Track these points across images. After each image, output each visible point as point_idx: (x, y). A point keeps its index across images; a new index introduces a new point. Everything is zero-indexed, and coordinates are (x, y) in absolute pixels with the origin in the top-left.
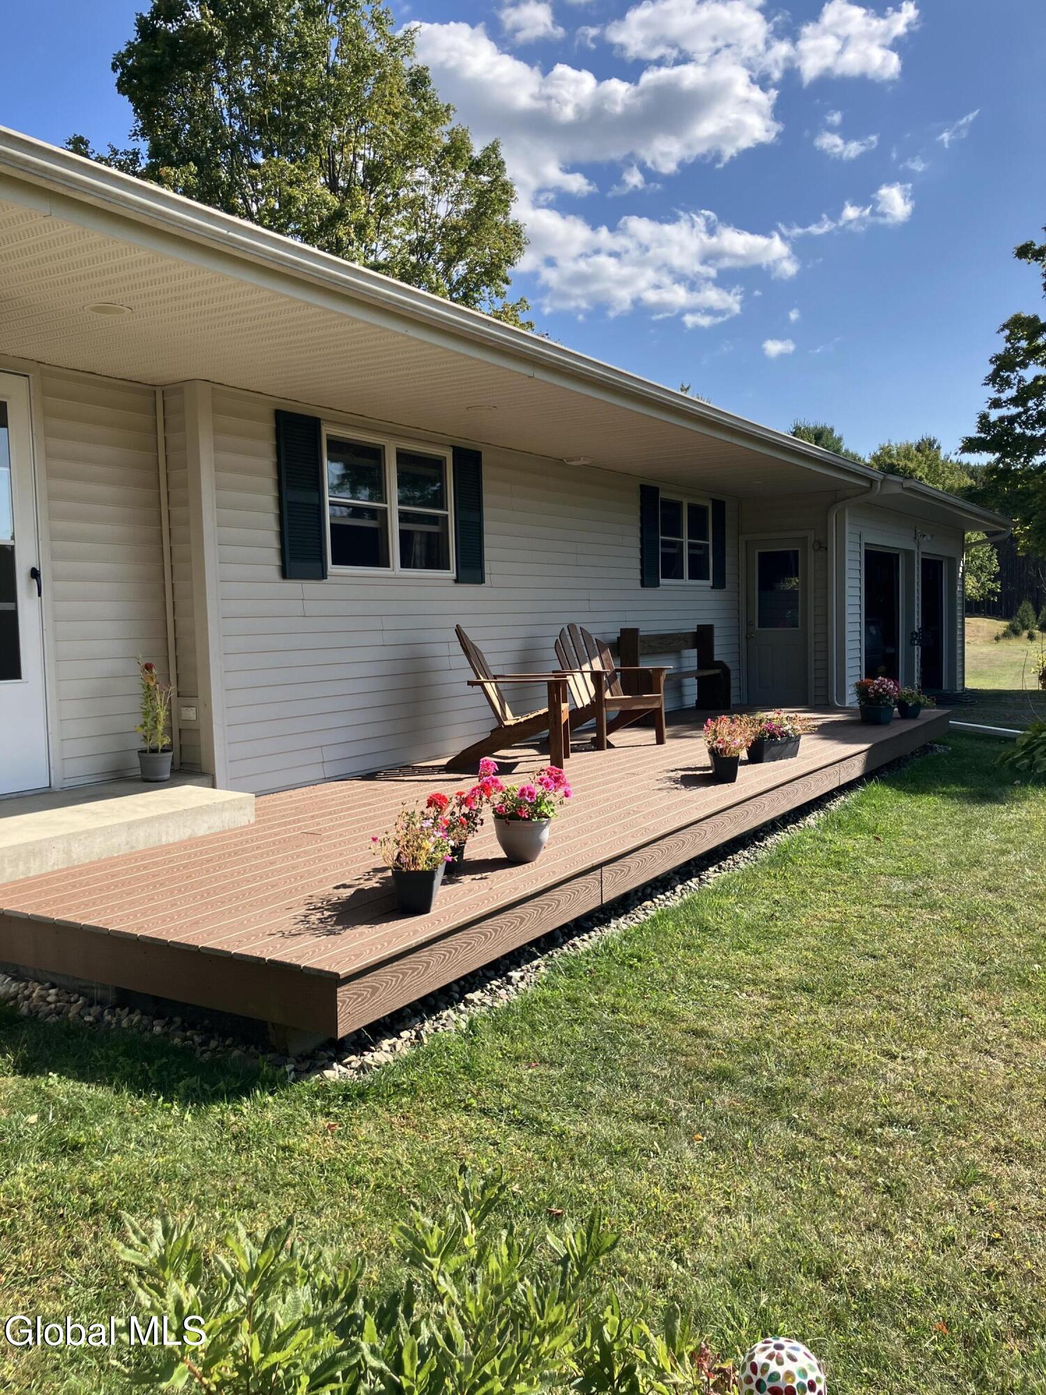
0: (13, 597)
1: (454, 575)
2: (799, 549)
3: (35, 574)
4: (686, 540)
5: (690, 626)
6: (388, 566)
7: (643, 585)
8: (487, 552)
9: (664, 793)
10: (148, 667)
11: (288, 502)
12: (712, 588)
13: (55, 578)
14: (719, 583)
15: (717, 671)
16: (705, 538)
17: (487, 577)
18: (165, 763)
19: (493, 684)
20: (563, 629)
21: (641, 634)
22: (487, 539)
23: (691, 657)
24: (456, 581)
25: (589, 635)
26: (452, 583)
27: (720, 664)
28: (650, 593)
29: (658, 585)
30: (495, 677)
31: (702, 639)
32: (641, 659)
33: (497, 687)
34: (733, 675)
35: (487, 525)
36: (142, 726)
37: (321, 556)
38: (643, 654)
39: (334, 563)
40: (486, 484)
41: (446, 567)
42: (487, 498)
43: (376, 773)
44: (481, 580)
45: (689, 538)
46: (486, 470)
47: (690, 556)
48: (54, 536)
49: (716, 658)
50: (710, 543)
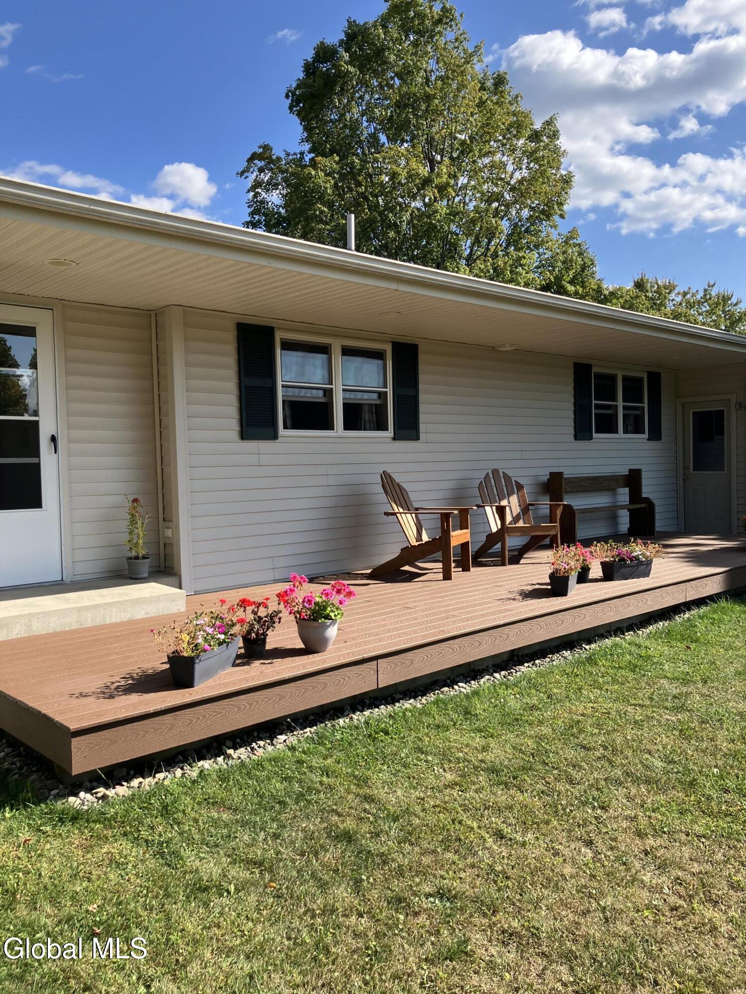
0: (37, 454)
1: (392, 435)
2: (725, 409)
3: (53, 439)
4: (620, 404)
5: (623, 470)
6: (333, 429)
7: (576, 438)
8: (422, 417)
9: (500, 603)
10: (135, 500)
11: (246, 387)
12: (648, 440)
13: (70, 441)
14: (655, 435)
15: (643, 506)
16: (641, 401)
17: (422, 436)
18: (145, 567)
19: (414, 515)
20: (488, 474)
21: (565, 476)
22: (422, 407)
23: (624, 495)
24: (394, 439)
25: (510, 478)
26: (390, 440)
27: (647, 500)
28: (582, 444)
29: (591, 438)
30: (417, 509)
31: (633, 479)
32: (565, 496)
33: (417, 517)
34: (657, 509)
35: (422, 397)
36: (129, 541)
37: (273, 423)
38: (568, 492)
39: (285, 427)
40: (421, 367)
41: (385, 428)
42: (422, 377)
43: (317, 578)
44: (417, 438)
45: (623, 402)
46: (422, 358)
47: (625, 416)
48: (69, 414)
49: (644, 496)
50: (646, 405)
